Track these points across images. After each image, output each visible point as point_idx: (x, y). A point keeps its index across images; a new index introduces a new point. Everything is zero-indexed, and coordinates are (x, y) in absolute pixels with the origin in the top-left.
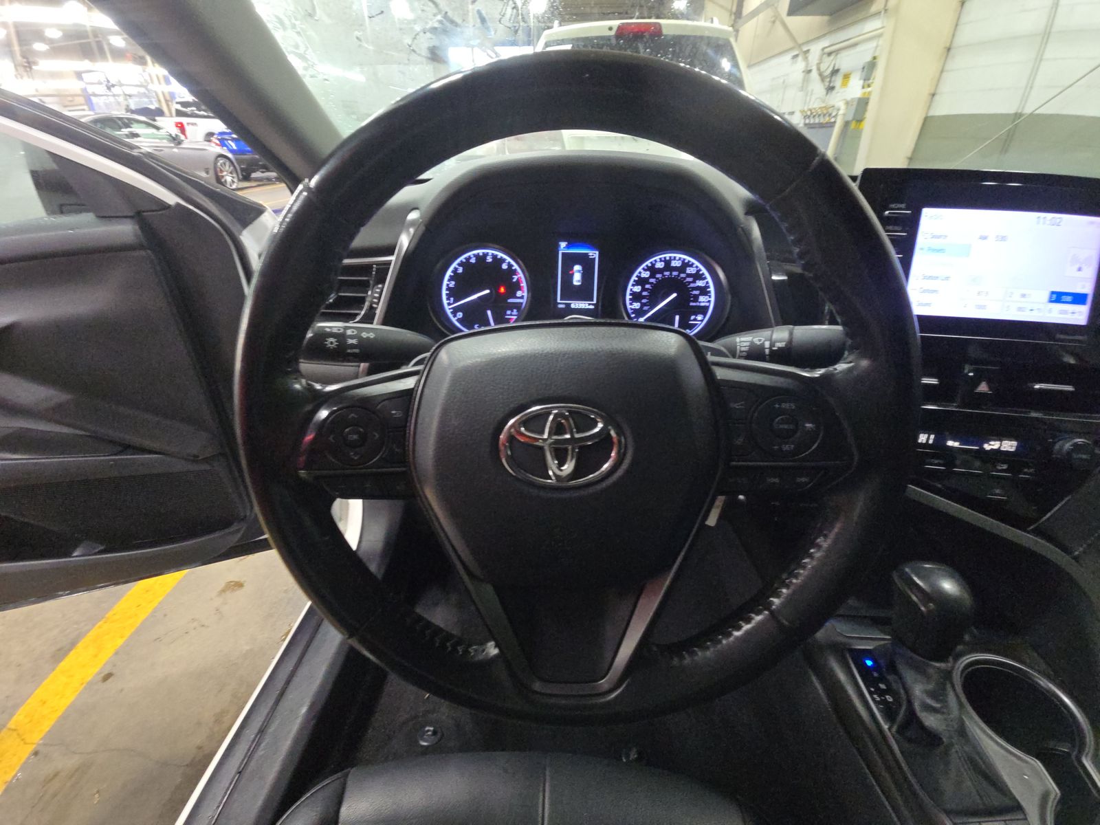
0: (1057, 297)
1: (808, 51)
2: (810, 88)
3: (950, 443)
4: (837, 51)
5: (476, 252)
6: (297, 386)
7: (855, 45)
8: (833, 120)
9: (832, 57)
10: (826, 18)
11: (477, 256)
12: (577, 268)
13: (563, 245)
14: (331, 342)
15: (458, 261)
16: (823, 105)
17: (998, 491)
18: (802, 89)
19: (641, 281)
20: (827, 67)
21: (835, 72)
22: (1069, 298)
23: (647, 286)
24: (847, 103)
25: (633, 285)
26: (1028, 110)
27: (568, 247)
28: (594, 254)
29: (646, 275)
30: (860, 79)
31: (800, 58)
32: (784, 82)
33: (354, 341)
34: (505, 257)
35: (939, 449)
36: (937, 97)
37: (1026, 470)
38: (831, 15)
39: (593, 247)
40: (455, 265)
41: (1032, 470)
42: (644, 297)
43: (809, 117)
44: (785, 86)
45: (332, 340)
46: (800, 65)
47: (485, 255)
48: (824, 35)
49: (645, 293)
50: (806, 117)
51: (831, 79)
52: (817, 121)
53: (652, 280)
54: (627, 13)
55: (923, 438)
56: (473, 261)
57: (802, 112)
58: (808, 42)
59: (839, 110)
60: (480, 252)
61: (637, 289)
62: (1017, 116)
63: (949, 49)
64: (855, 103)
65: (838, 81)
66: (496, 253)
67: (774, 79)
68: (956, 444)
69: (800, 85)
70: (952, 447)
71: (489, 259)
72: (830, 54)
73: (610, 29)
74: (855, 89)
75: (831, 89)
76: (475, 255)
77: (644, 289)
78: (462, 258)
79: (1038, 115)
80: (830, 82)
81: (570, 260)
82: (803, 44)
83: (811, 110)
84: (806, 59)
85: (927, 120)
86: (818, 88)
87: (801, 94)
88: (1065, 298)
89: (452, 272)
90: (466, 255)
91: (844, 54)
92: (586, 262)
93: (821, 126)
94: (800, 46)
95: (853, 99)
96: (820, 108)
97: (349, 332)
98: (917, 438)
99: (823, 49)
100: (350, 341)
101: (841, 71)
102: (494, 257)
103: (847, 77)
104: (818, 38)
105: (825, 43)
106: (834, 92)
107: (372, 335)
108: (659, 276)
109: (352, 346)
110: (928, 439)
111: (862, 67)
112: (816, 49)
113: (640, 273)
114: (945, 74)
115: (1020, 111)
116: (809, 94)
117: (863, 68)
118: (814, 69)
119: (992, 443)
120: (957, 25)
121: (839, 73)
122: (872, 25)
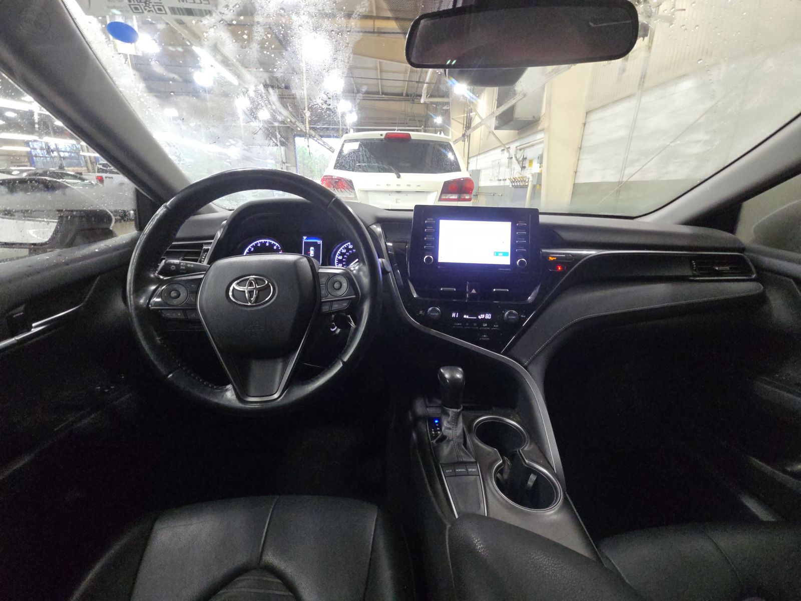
0: (497, 254)
1: (509, 147)
2: (513, 167)
3: (465, 316)
4: (524, 148)
5: (260, 241)
6: (152, 276)
7: (533, 145)
8: (527, 184)
9: (522, 151)
10: (517, 131)
11: (261, 243)
12: (312, 248)
13: (305, 238)
14: (173, 268)
15: (252, 245)
16: (521, 176)
17: (485, 336)
18: (508, 167)
19: (342, 254)
20: (520, 155)
21: (525, 159)
22: (502, 254)
23: (345, 256)
24: (533, 175)
25: (338, 256)
26: (625, 179)
27: (307, 239)
28: (320, 242)
29: (344, 251)
30: (538, 163)
31: (505, 151)
32: (499, 163)
33: (184, 268)
34: (275, 243)
35: (461, 319)
36: (578, 174)
37: (495, 326)
38: (518, 130)
39: (319, 239)
40: (250, 247)
41: (497, 326)
42: (344, 261)
43: (514, 182)
44: (499, 165)
45: (173, 266)
46: (506, 154)
47: (266, 242)
48: (516, 140)
49: (344, 260)
50: (512, 182)
51: (523, 163)
52: (518, 184)
53: (347, 254)
54: (407, 124)
55: (454, 315)
56: (259, 245)
57: (510, 179)
58: (508, 143)
59: (529, 179)
60: (263, 241)
61: (340, 258)
62: (620, 183)
63: (580, 148)
64: (537, 175)
65: (527, 164)
66: (270, 241)
67: (493, 161)
68: (467, 317)
69: (507, 165)
70: (466, 318)
71: (267, 244)
72: (520, 150)
73: (381, 135)
74: (535, 168)
75: (523, 168)
76: (260, 242)
77: (343, 258)
78: (254, 244)
79: (630, 182)
80: (522, 164)
81: (308, 245)
82: (506, 144)
83: (514, 179)
84: (508, 152)
85: (575, 185)
86: (517, 167)
87: (508, 170)
88: (499, 254)
89: (248, 250)
90: (256, 242)
91: (528, 150)
92: (316, 246)
93: (521, 187)
94: (504, 145)
95: (535, 173)
96: (519, 177)
97: (182, 264)
98: (463, 316)
99: (516, 147)
100: (182, 267)
101: (528, 158)
102: (270, 243)
103: (531, 162)
104: (513, 141)
105: (517, 144)
106: (526, 169)
107: (192, 266)
108: (350, 252)
109: (183, 269)
110: (456, 315)
111: (537, 157)
112: (513, 147)
113: (341, 250)
114: (580, 162)
115: (621, 180)
116: (513, 169)
117: (539, 157)
118: (513, 156)
119: (481, 315)
120: (583, 136)
121: (527, 160)
122: (540, 136)
